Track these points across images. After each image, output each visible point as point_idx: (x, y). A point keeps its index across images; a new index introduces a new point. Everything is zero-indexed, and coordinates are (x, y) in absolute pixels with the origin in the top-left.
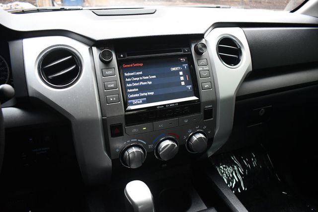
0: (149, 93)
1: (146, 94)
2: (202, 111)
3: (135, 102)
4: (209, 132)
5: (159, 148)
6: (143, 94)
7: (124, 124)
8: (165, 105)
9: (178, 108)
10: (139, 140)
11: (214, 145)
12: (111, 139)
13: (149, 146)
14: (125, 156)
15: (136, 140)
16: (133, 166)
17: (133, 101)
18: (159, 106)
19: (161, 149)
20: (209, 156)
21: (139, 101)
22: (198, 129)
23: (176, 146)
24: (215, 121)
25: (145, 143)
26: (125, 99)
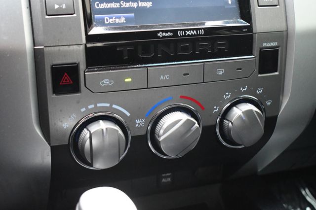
0: (141, 4)
1: (135, 5)
2: (256, 51)
3: (111, 21)
4: (269, 104)
5: (158, 128)
6: (128, 5)
7: (83, 67)
8: (177, 30)
9: (204, 40)
10: (114, 106)
11: (275, 137)
12: (52, 97)
13: (137, 121)
14: (80, 140)
15: (108, 105)
16: (99, 165)
17: (106, 17)
18: (163, 31)
19: (162, 132)
20: (259, 170)
21: (120, 18)
22: (245, 93)
23: (197, 125)
24: (282, 78)
25: (128, 114)
26: (88, 11)
